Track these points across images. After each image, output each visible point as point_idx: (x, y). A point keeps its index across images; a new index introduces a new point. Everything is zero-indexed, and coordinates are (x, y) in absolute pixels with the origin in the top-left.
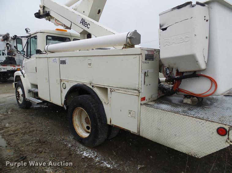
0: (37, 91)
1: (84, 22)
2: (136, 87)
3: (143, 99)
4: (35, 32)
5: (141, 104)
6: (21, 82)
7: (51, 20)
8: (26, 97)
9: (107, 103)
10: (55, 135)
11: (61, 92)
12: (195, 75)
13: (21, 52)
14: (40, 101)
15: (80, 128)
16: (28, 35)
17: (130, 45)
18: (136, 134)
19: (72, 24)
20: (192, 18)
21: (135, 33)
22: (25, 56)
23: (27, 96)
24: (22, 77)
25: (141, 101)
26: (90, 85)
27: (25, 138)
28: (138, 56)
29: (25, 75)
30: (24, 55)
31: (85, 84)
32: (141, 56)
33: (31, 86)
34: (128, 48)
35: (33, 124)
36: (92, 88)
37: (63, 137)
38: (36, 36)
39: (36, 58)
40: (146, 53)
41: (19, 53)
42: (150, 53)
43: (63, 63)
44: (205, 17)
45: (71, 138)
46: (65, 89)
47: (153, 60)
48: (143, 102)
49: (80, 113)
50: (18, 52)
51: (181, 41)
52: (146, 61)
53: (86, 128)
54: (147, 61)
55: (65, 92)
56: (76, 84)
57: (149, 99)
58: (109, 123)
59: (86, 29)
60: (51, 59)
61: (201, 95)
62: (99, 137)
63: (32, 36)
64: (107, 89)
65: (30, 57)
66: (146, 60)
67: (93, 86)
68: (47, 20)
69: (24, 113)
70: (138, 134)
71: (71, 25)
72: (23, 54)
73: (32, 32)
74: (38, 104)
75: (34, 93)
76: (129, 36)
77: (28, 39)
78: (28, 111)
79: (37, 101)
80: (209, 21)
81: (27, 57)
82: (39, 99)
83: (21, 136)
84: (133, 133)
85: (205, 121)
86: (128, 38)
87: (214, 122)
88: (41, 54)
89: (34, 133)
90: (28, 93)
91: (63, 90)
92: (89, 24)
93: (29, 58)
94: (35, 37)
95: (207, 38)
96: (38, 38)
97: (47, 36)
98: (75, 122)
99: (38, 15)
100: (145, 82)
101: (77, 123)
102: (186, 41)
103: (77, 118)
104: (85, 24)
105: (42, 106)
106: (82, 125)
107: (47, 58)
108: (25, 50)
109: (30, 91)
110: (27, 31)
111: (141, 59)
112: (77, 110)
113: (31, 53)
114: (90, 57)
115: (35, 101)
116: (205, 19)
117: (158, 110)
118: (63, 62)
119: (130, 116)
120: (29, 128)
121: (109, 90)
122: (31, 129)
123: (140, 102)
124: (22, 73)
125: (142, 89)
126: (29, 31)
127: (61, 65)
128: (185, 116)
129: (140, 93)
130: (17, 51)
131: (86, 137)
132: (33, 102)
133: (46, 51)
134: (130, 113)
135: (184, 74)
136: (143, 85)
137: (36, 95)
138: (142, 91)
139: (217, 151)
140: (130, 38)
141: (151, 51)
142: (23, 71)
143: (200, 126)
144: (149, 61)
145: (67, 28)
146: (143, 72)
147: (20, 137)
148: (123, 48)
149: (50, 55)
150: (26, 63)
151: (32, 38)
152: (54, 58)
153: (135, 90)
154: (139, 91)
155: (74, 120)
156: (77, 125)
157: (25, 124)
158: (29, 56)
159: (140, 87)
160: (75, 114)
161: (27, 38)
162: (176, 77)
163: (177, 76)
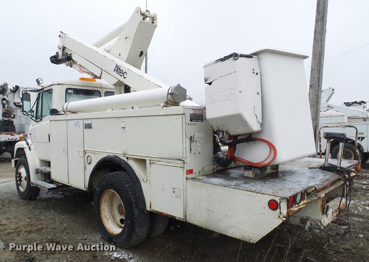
0: (49, 170)
1: (120, 69)
2: (180, 156)
3: (190, 172)
4: (50, 83)
5: (187, 178)
6: (26, 157)
7: (74, 66)
8: (32, 180)
9: (145, 180)
10: (73, 234)
11: (85, 168)
12: (251, 138)
13: (29, 113)
14: (52, 186)
15: (110, 222)
16: (39, 88)
17: (172, 102)
18: (182, 220)
19: (103, 71)
20: (235, 72)
21: (179, 87)
22: (33, 118)
23: (34, 179)
24: (27, 151)
25: (187, 174)
26: (124, 156)
27: (31, 237)
28: (180, 116)
29: (32, 147)
30: (33, 116)
31: (117, 155)
32: (184, 116)
33: (40, 163)
34: (170, 106)
35: (42, 220)
36: (126, 160)
37: (85, 236)
38: (52, 89)
39: (51, 121)
40: (192, 112)
41: (25, 115)
42: (197, 112)
43: (88, 128)
44: (253, 70)
45: (98, 237)
46: (90, 163)
47: (203, 121)
48: (190, 176)
49: (110, 199)
50: (24, 113)
51: (227, 99)
52: (192, 122)
53: (119, 221)
54: (194, 123)
55: (90, 169)
56: (105, 156)
57: (199, 172)
58: (148, 209)
59: (122, 79)
60: (73, 122)
61: (260, 164)
62: (136, 231)
63: (45, 89)
64: (145, 161)
65: (41, 120)
66: (191, 120)
67: (127, 158)
68: (67, 65)
69: (28, 205)
70: (185, 220)
71: (102, 73)
72: (31, 115)
73: (45, 84)
74: (50, 189)
75: (45, 173)
76: (170, 92)
77: (39, 94)
78: (33, 202)
79: (48, 186)
80: (259, 74)
81: (36, 119)
82: (52, 182)
83: (25, 234)
84: (179, 219)
85: (256, 194)
86: (169, 95)
87: (264, 194)
88: (59, 115)
89: (43, 231)
90: (36, 174)
91: (88, 166)
92: (125, 72)
93: (39, 121)
94: (50, 91)
95: (258, 93)
96: (54, 91)
97: (67, 89)
98: (103, 213)
99: (55, 60)
100: (191, 149)
101: (106, 213)
102: (232, 98)
103: (106, 206)
104: (121, 72)
105: (55, 196)
106: (114, 217)
107: (66, 121)
108: (34, 109)
109: (37, 171)
110: (39, 82)
111: (184, 120)
112: (106, 193)
113: (43, 114)
114: (124, 119)
115: (45, 186)
116: (254, 73)
117: (206, 184)
118: (88, 126)
119: (174, 195)
120: (35, 225)
121: (148, 162)
122: (40, 227)
123: (185, 176)
124: (28, 144)
125: (188, 159)
126: (41, 82)
127: (86, 130)
128: (236, 190)
129: (185, 164)
130: (23, 111)
131: (118, 233)
132: (43, 187)
133: (65, 111)
134: (174, 192)
135: (239, 138)
136: (188, 154)
137: (47, 177)
138: (188, 161)
139: (271, 231)
140: (172, 94)
141: (198, 109)
142: (29, 141)
143: (251, 200)
144: (196, 123)
145: (96, 77)
146: (189, 136)
147: (24, 236)
148: (164, 106)
149: (70, 116)
150: (34, 129)
151: (45, 93)
152: (76, 121)
153: (179, 160)
154: (183, 161)
155: (102, 209)
156: (106, 217)
157: (30, 220)
158: (38, 118)
159: (185, 155)
160: (104, 199)
161: (38, 92)
162: (228, 142)
163: (230, 140)
